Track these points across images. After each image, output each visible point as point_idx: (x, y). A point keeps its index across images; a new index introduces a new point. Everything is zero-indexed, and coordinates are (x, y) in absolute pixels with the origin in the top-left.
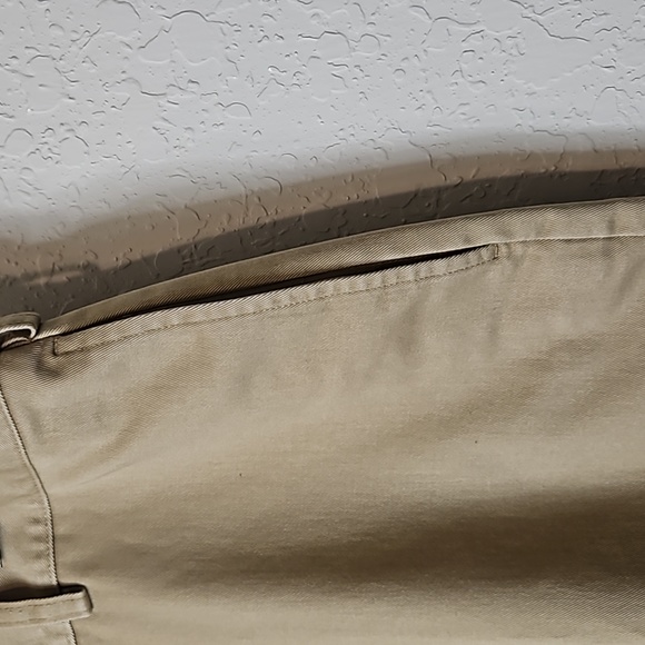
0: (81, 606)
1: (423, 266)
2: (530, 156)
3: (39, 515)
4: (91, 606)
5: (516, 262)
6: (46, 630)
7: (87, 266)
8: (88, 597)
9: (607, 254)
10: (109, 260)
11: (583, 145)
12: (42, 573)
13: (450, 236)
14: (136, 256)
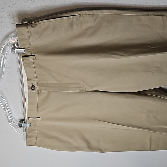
0: (34, 58)
1: (73, 16)
2: (85, 5)
3: (29, 47)
4: (35, 58)
5: (83, 17)
6: (30, 61)
7: (35, 17)
8: (35, 57)
9: (93, 16)
10: (38, 16)
11: (91, 4)
12: (30, 54)
13: (76, 13)
14: (41, 16)
